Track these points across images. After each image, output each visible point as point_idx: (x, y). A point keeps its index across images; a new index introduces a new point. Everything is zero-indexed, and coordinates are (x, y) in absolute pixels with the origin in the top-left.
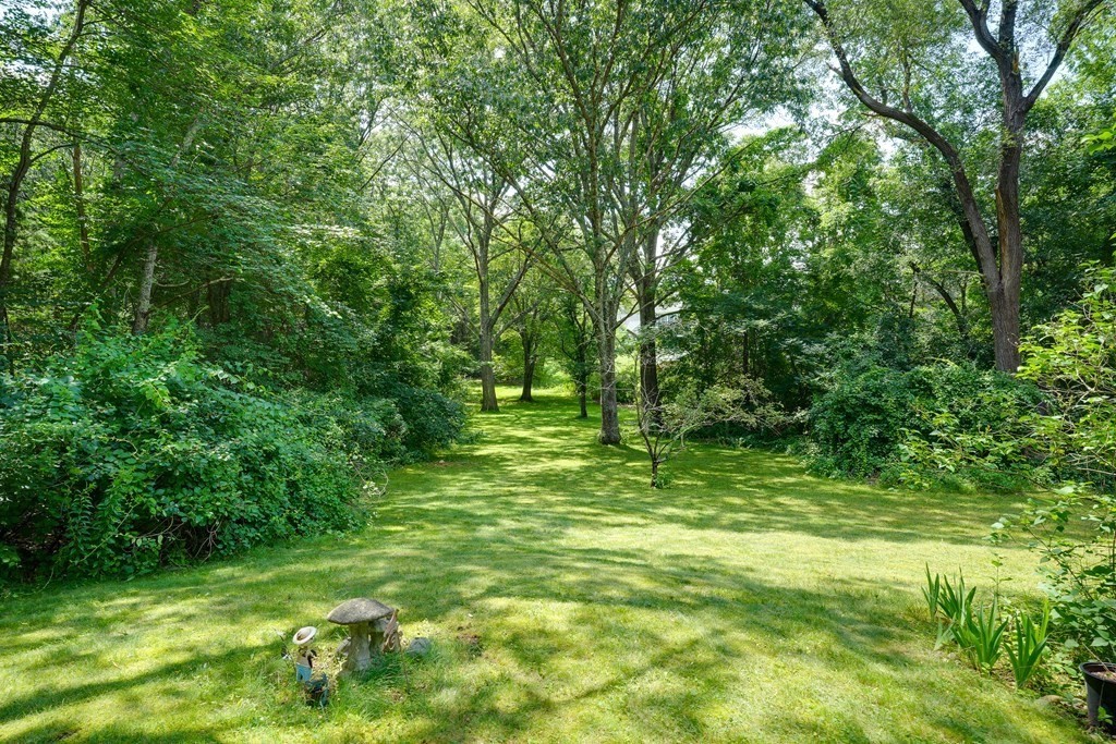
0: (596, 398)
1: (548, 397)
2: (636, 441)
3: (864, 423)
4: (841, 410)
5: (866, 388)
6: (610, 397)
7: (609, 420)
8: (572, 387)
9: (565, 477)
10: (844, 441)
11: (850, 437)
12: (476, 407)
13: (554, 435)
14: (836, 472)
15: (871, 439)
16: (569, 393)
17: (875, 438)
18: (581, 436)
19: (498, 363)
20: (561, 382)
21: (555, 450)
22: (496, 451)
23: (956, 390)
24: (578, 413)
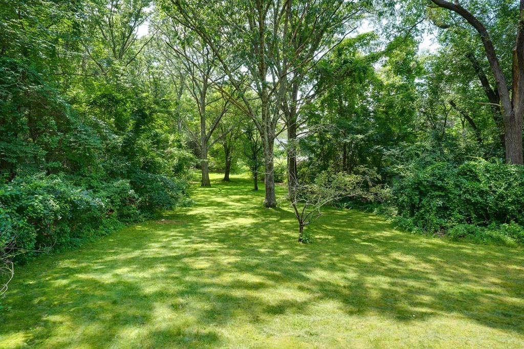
0: (263, 180)
1: (238, 179)
2: (285, 205)
3: (432, 197)
4: (418, 188)
5: (433, 175)
6: (270, 180)
7: (270, 193)
8: (251, 173)
9: (240, 232)
10: (419, 208)
11: (423, 206)
12: (199, 184)
13: (238, 201)
14: (416, 228)
15: (437, 208)
16: (249, 177)
17: (440, 207)
18: (254, 201)
19: (212, 161)
20: (245, 171)
21: (237, 211)
22: (201, 212)
23: (492, 177)
24: (253, 187)
